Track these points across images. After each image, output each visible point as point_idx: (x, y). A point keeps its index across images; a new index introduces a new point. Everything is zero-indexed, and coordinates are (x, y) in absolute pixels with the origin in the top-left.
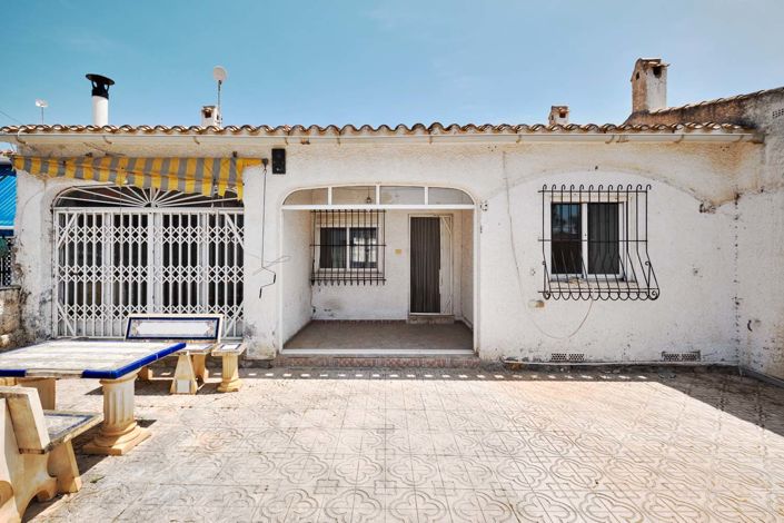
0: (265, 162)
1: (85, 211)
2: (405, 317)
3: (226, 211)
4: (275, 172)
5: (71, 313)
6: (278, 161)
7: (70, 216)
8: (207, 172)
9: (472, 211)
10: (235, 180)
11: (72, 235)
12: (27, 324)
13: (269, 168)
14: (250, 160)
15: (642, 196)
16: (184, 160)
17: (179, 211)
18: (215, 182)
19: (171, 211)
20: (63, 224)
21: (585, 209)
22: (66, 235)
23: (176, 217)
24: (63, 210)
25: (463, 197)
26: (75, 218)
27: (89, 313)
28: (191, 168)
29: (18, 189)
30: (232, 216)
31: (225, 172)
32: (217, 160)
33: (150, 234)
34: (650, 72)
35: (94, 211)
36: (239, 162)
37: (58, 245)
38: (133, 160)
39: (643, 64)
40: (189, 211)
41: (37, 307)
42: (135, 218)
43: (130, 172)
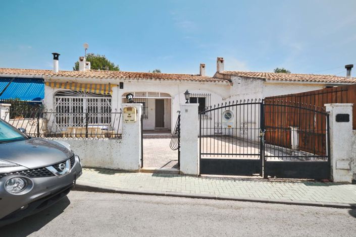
0: (118, 86)
1: (64, 97)
2: (154, 129)
3: (106, 98)
4: (120, 88)
5: (60, 126)
6: (121, 85)
7: (59, 99)
8: (103, 88)
9: (171, 99)
10: (110, 90)
11: (60, 104)
12: (48, 129)
13: (119, 87)
14: (114, 85)
15: (209, 96)
16: (96, 85)
17: (92, 98)
18: (105, 91)
19: (90, 98)
20: (57, 101)
21: (198, 99)
22: (58, 104)
23: (91, 99)
24: (57, 97)
25: (168, 95)
26: (61, 99)
27: (65, 126)
28: (98, 87)
29: (45, 91)
30: (108, 99)
31: (107, 88)
32: (105, 85)
33: (84, 104)
34: (220, 61)
35: (67, 97)
36: (111, 86)
37: (56, 107)
38: (81, 84)
39: (219, 59)
40: (95, 98)
41: (51, 124)
42: (79, 99)
43: (81, 87)
